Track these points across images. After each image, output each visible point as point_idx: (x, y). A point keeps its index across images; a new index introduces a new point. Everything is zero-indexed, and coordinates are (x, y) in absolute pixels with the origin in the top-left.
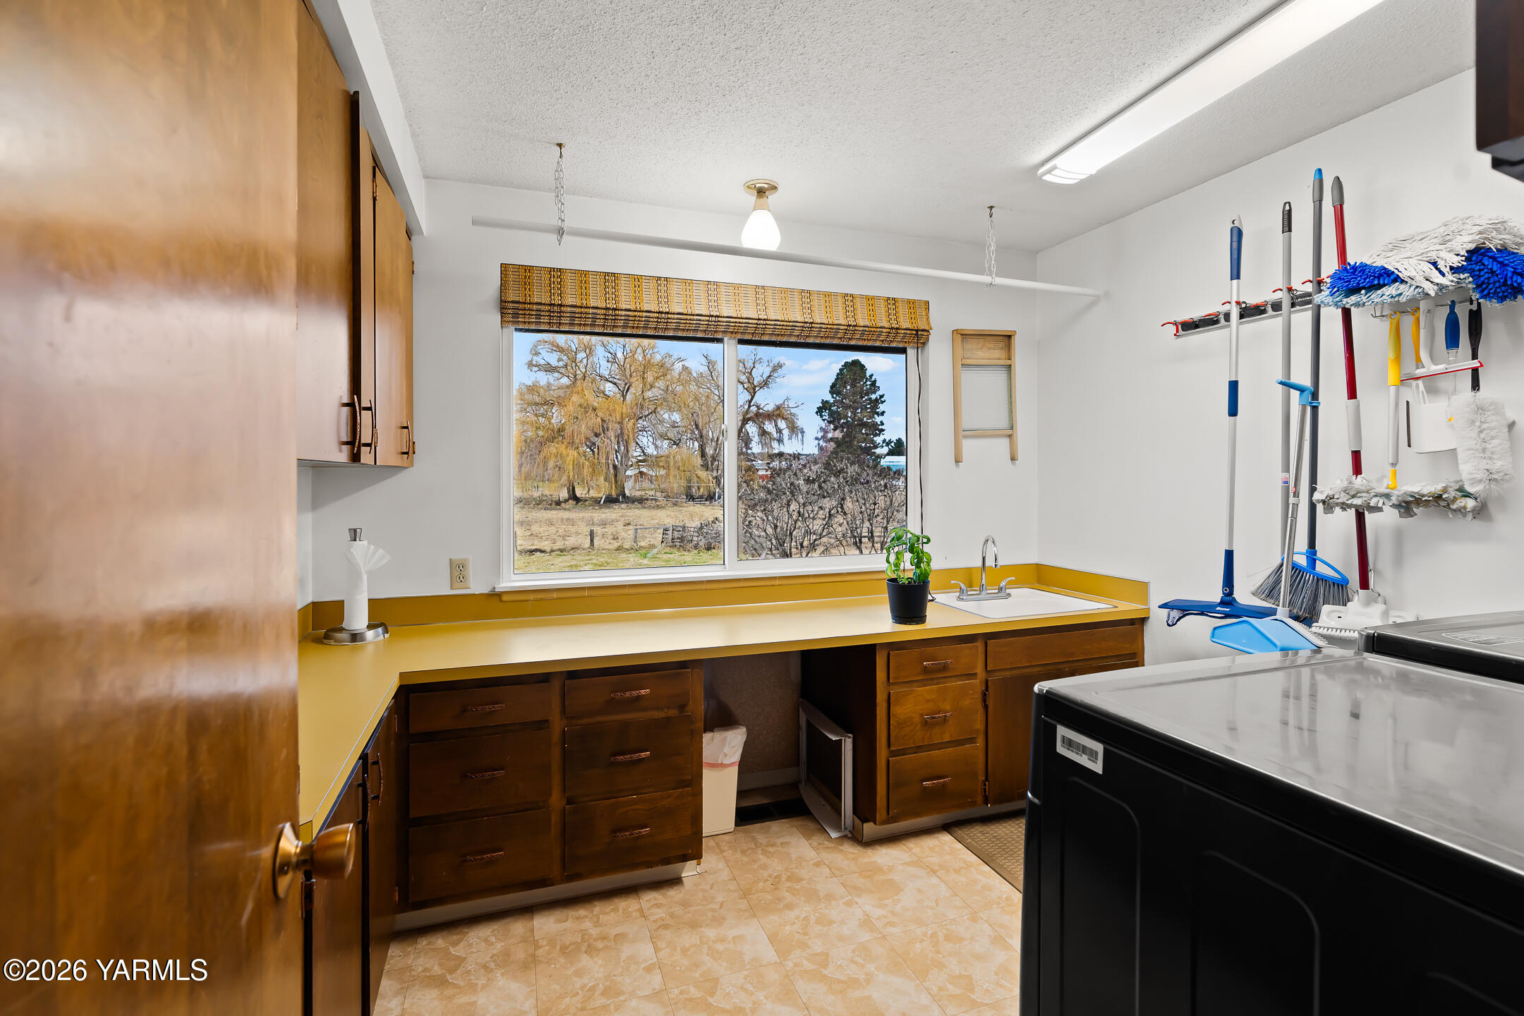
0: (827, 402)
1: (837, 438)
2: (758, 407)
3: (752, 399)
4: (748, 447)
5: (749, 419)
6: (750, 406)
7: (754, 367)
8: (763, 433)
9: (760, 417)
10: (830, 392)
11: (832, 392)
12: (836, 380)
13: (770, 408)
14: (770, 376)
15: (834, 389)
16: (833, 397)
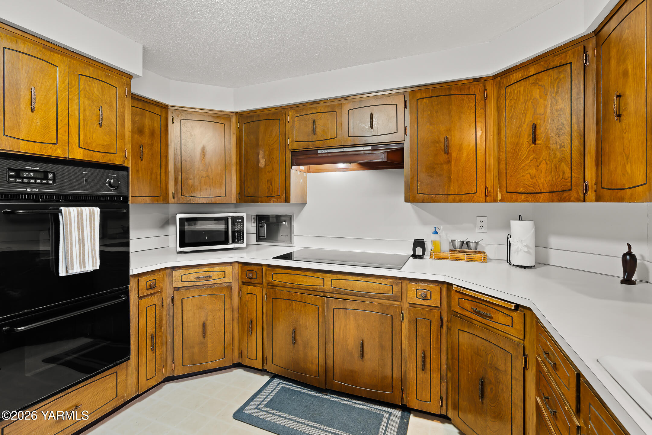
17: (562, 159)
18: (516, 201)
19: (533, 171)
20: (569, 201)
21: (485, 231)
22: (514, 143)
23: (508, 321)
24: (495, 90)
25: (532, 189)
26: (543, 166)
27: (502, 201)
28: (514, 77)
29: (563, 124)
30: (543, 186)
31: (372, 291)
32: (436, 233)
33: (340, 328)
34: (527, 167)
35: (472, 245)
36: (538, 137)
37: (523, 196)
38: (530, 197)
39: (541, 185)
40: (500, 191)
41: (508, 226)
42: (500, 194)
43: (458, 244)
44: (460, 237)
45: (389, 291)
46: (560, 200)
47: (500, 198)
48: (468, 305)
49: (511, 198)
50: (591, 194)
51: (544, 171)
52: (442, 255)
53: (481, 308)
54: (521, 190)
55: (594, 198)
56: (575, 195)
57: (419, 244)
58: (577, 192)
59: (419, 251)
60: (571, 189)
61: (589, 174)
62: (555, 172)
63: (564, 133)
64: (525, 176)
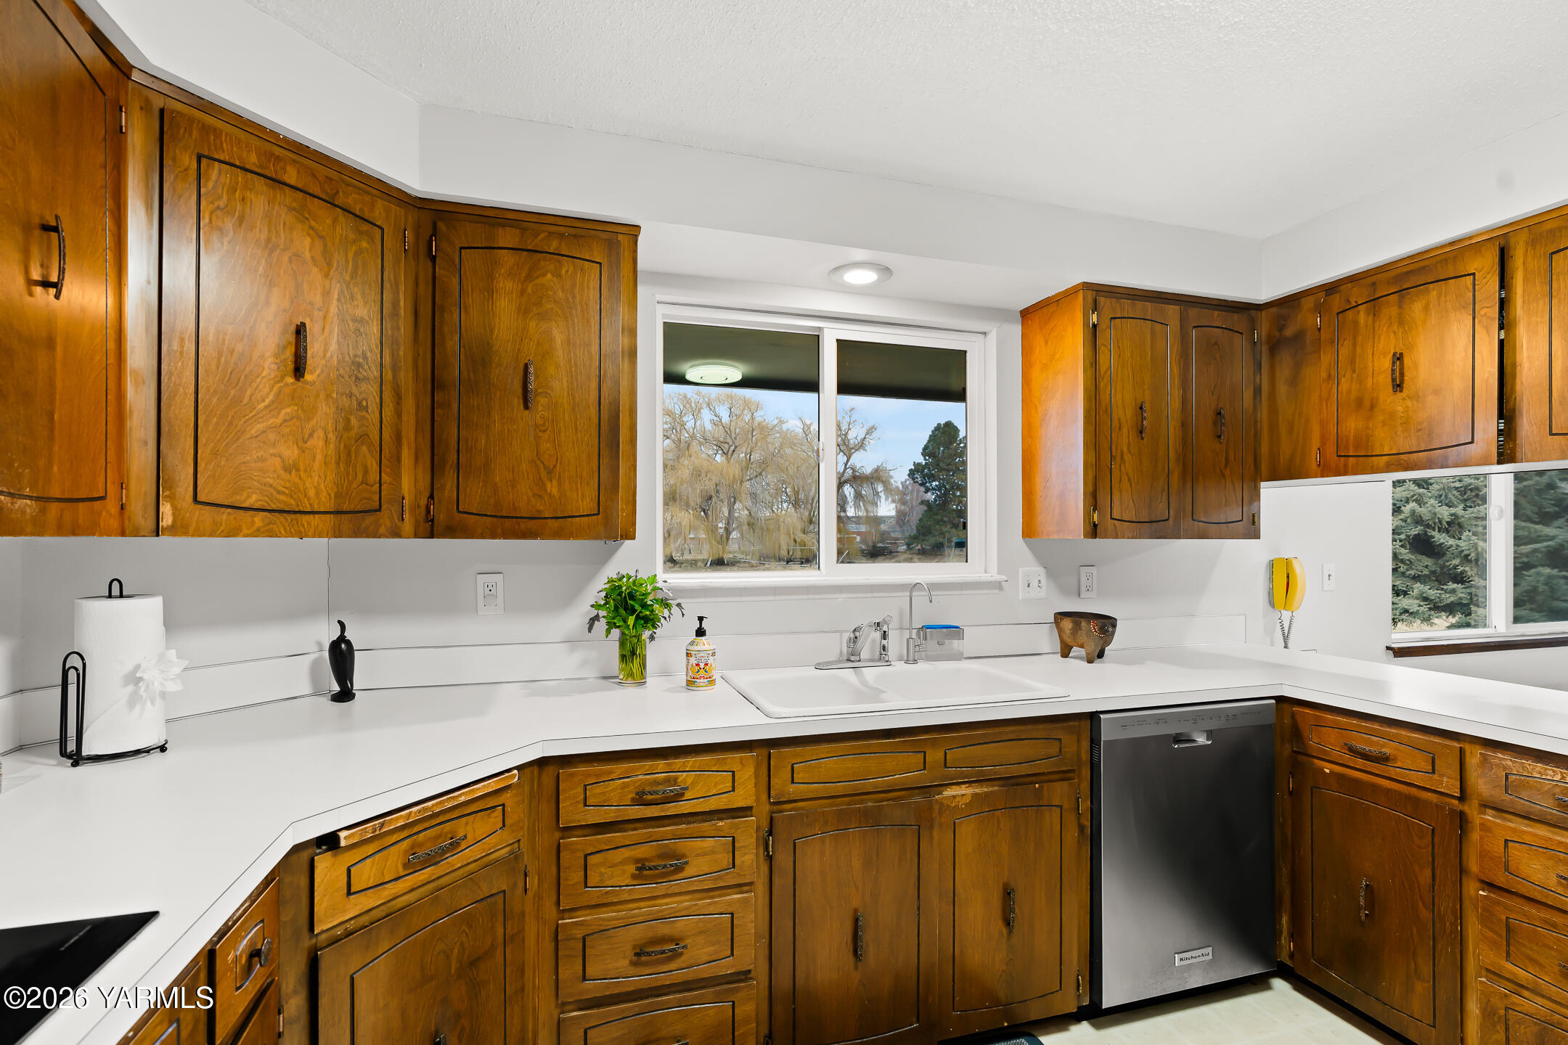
0: (919, 464)
1: (928, 501)
2: (854, 470)
3: (848, 461)
4: (845, 511)
5: (846, 482)
6: (845, 469)
7: (849, 429)
8: (858, 496)
9: (857, 479)
10: (922, 454)
11: (924, 454)
12: (929, 441)
13: (868, 470)
14: (865, 438)
15: (926, 452)
16: (925, 459)
17: (362, 438)
18: (233, 532)
19: (290, 453)
20: (376, 535)
23: (496, 821)
26: (318, 443)
27: (175, 531)
29: (365, 358)
30: (317, 494)
34: (271, 436)
36: (307, 362)
37: (258, 520)
38: (280, 522)
39: (312, 493)
40: (171, 499)
42: (168, 509)
46: (357, 533)
47: (169, 521)
49: (216, 524)
54: (252, 501)
56: (389, 522)
58: (389, 517)
60: (379, 510)
61: (410, 482)
62: (348, 463)
63: (367, 379)
64: (262, 460)
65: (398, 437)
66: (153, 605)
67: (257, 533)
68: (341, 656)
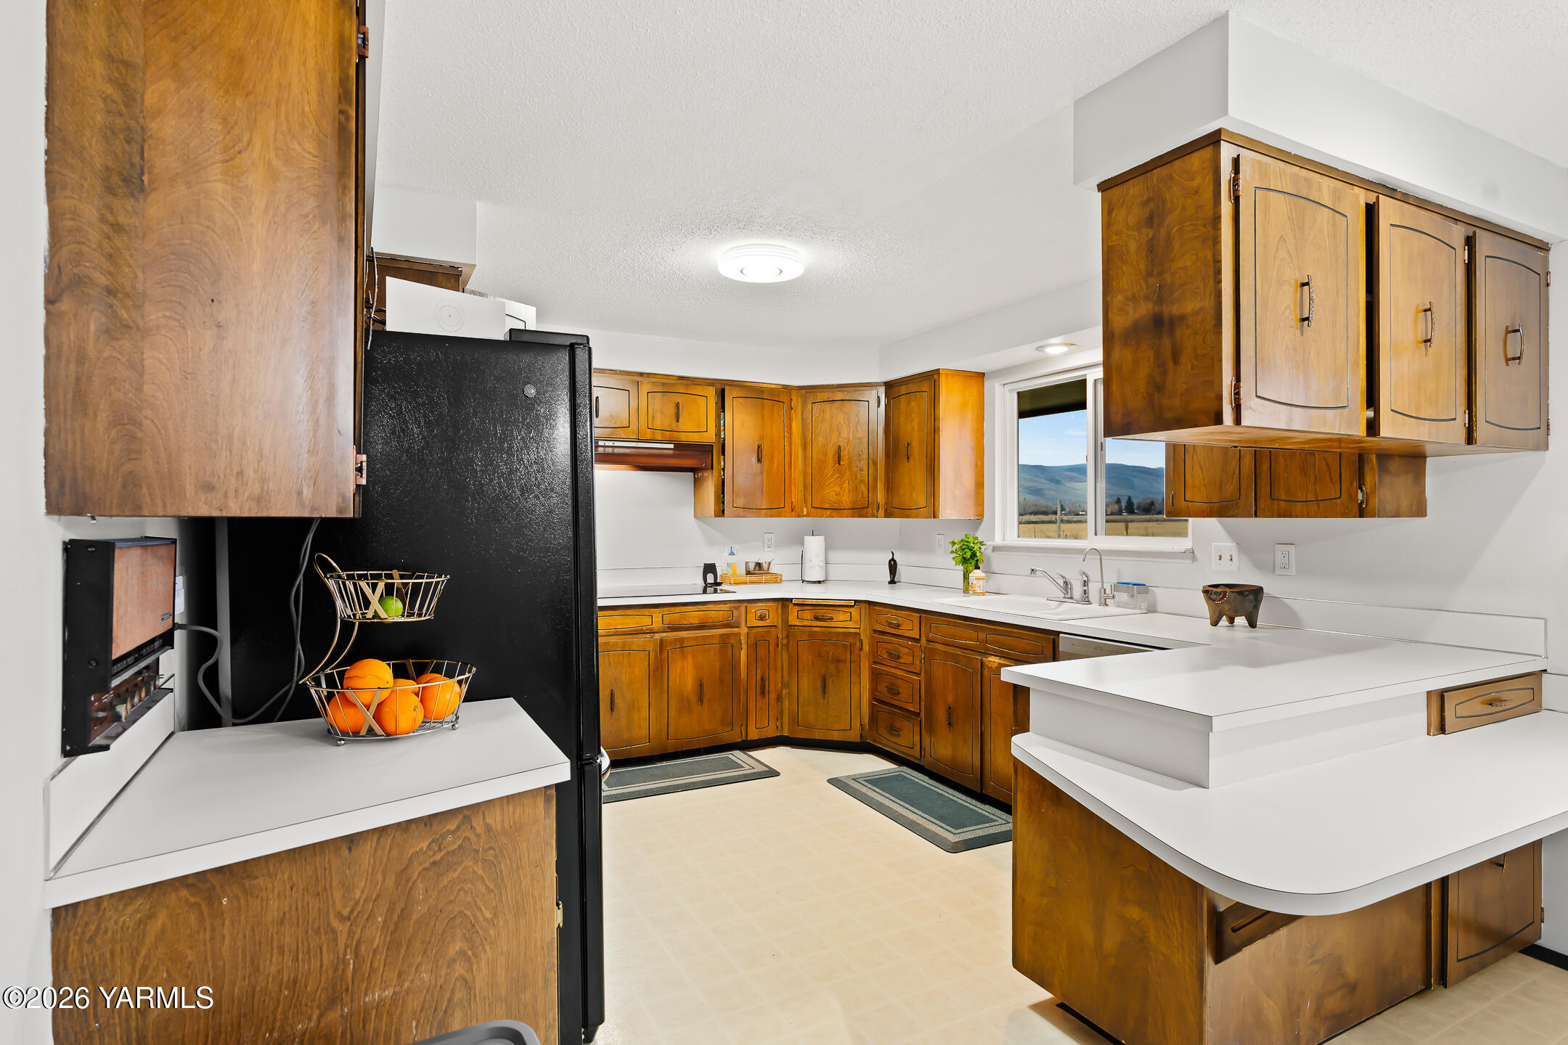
17: (862, 481)
18: (822, 516)
19: (837, 489)
20: (867, 516)
21: (772, 549)
22: (820, 460)
23: (847, 617)
24: (799, 400)
25: (836, 506)
26: (846, 485)
27: (808, 515)
28: (821, 396)
29: (862, 451)
30: (846, 502)
31: (710, 620)
32: (732, 554)
33: (676, 673)
34: (831, 485)
35: (765, 566)
36: (842, 458)
37: (828, 512)
38: (835, 513)
39: (844, 503)
40: (806, 506)
41: (802, 543)
42: (805, 509)
43: (752, 567)
44: (753, 558)
45: (729, 617)
46: (860, 516)
47: (805, 513)
48: (808, 615)
49: (817, 514)
50: (881, 512)
51: (847, 491)
52: (739, 579)
53: (821, 612)
54: (826, 506)
55: (883, 514)
56: (871, 512)
57: (710, 568)
58: (873, 510)
59: (710, 578)
60: (868, 507)
61: (880, 496)
62: (857, 491)
63: (863, 459)
64: (829, 493)
65: (875, 479)
66: (821, 538)
67: (828, 516)
68: (893, 566)
